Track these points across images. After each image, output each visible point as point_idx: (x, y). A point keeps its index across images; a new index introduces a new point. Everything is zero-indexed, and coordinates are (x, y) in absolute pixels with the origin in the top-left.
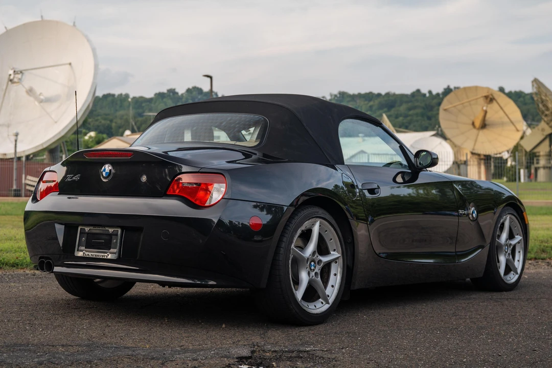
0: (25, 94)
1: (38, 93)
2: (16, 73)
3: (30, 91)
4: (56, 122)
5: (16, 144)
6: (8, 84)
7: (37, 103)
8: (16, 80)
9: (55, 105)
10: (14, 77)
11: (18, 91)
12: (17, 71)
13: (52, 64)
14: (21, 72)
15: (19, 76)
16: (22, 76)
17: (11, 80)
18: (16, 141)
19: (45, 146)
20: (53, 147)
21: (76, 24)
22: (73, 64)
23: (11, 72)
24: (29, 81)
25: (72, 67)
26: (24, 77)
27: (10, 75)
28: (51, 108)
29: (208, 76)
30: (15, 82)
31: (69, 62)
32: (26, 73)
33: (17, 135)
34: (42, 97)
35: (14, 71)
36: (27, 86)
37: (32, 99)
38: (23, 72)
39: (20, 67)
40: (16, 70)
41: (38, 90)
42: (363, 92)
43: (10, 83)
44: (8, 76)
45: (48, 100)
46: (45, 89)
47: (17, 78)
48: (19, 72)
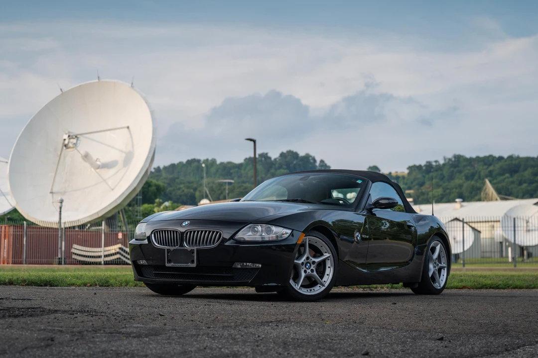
0: (81, 160)
1: (95, 158)
2: (70, 137)
3: (86, 157)
4: (113, 190)
5: (60, 211)
6: (62, 149)
7: (93, 169)
8: (70, 145)
9: (112, 171)
10: (68, 143)
11: (73, 156)
12: (72, 136)
13: (110, 128)
14: (76, 137)
15: (74, 141)
16: (77, 140)
17: (65, 146)
18: (61, 208)
19: (100, 215)
20: (109, 215)
21: (134, 85)
22: (130, 127)
23: (66, 137)
24: (84, 146)
25: (130, 131)
26: (79, 142)
27: (65, 140)
28: (108, 173)
29: (251, 140)
30: (70, 148)
31: (127, 125)
32: (81, 138)
33: (62, 202)
34: (98, 163)
35: (69, 136)
36: (83, 152)
37: (87, 165)
38: (78, 136)
39: (75, 131)
40: (71, 134)
41: (94, 157)
42: (482, 155)
43: (64, 148)
44: (62, 141)
45: (105, 166)
46: (102, 155)
47: (72, 142)
48: (74, 137)
